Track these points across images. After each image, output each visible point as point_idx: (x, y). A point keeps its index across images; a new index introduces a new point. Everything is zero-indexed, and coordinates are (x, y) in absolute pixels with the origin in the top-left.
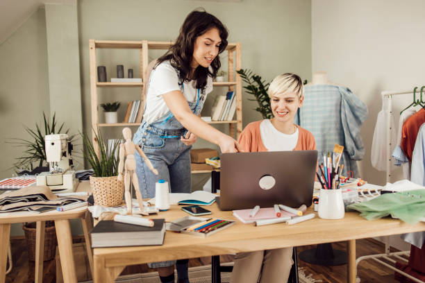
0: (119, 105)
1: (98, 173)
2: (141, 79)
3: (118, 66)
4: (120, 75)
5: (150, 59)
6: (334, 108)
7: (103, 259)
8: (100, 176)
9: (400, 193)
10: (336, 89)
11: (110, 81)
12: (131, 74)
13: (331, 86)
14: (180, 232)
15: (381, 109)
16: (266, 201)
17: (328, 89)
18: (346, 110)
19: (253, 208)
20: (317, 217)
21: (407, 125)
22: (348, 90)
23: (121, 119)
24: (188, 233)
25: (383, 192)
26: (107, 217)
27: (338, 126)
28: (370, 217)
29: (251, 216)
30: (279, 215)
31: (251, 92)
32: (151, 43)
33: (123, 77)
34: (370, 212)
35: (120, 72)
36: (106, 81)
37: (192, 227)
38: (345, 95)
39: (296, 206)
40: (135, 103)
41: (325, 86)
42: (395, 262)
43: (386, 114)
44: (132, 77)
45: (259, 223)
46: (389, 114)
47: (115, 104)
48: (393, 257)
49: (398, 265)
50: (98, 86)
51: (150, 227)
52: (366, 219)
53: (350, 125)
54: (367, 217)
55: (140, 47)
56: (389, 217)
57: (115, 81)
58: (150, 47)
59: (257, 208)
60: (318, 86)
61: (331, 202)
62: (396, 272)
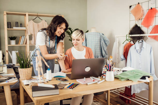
0: (16, 37)
1: (22, 67)
2: (25, 28)
3: (16, 22)
4: (17, 26)
5: (29, 20)
6: (99, 41)
7: (39, 101)
8: (23, 68)
9: (129, 71)
10: (99, 34)
11: (13, 28)
12: (21, 25)
13: (97, 33)
14: (62, 89)
15: (115, 41)
16: (88, 75)
17: (96, 34)
18: (103, 41)
20: (105, 81)
21: (125, 47)
22: (103, 34)
23: (17, 43)
24: (65, 89)
25: (123, 71)
26: (33, 84)
27: (100, 47)
28: (122, 80)
29: (85, 82)
30: (94, 81)
31: (67, 33)
32: (29, 14)
33: (18, 27)
34: (122, 78)
35: (17, 24)
36: (11, 28)
37: (66, 87)
38: (102, 36)
39: (97, 77)
40: (23, 37)
43: (117, 43)
44: (22, 27)
45: (88, 84)
46: (118, 43)
47: (14, 37)
48: (118, 91)
49: (120, 94)
50: (7, 30)
51: (54, 88)
53: (104, 46)
54: (121, 80)
55: (25, 15)
57: (15, 28)
58: (29, 15)
59: (85, 78)
60: (93, 33)
61: (110, 76)
62: (120, 96)
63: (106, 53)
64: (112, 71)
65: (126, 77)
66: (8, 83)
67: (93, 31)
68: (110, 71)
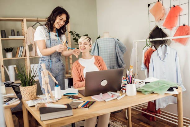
0: (13, 49)
1: (24, 85)
2: (24, 36)
3: (11, 30)
4: (13, 35)
5: (28, 27)
6: (113, 48)
7: (49, 125)
8: (26, 86)
9: (152, 82)
10: (113, 39)
11: (8, 38)
12: (18, 34)
13: (111, 38)
14: (76, 109)
15: (133, 48)
16: (104, 90)
17: (110, 39)
19: (100, 94)
20: (126, 95)
22: (118, 40)
23: (14, 55)
24: (79, 109)
25: (146, 83)
26: (40, 105)
27: (115, 55)
28: (146, 93)
29: (102, 98)
30: (112, 96)
31: (75, 41)
32: (27, 19)
33: (15, 36)
34: (146, 91)
35: (13, 33)
36: (6, 38)
37: (80, 106)
38: (117, 42)
39: (116, 91)
40: (21, 47)
41: (109, 38)
42: (141, 108)
43: (135, 50)
44: (19, 35)
45: (106, 101)
46: (136, 50)
47: (10, 48)
50: (2, 40)
52: (145, 95)
53: (120, 54)
54: (145, 94)
55: (22, 21)
56: (153, 93)
57: (11, 37)
58: (27, 21)
59: (101, 94)
60: (106, 38)
61: (131, 89)
63: (123, 62)
64: (134, 83)
65: (150, 90)
66: (8, 105)
67: (106, 36)
68: (131, 83)
